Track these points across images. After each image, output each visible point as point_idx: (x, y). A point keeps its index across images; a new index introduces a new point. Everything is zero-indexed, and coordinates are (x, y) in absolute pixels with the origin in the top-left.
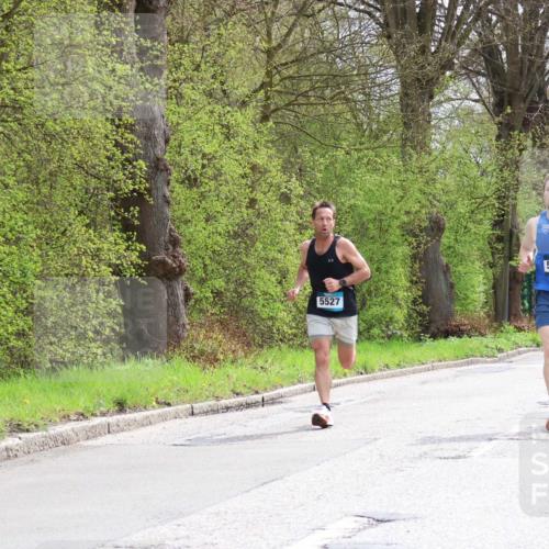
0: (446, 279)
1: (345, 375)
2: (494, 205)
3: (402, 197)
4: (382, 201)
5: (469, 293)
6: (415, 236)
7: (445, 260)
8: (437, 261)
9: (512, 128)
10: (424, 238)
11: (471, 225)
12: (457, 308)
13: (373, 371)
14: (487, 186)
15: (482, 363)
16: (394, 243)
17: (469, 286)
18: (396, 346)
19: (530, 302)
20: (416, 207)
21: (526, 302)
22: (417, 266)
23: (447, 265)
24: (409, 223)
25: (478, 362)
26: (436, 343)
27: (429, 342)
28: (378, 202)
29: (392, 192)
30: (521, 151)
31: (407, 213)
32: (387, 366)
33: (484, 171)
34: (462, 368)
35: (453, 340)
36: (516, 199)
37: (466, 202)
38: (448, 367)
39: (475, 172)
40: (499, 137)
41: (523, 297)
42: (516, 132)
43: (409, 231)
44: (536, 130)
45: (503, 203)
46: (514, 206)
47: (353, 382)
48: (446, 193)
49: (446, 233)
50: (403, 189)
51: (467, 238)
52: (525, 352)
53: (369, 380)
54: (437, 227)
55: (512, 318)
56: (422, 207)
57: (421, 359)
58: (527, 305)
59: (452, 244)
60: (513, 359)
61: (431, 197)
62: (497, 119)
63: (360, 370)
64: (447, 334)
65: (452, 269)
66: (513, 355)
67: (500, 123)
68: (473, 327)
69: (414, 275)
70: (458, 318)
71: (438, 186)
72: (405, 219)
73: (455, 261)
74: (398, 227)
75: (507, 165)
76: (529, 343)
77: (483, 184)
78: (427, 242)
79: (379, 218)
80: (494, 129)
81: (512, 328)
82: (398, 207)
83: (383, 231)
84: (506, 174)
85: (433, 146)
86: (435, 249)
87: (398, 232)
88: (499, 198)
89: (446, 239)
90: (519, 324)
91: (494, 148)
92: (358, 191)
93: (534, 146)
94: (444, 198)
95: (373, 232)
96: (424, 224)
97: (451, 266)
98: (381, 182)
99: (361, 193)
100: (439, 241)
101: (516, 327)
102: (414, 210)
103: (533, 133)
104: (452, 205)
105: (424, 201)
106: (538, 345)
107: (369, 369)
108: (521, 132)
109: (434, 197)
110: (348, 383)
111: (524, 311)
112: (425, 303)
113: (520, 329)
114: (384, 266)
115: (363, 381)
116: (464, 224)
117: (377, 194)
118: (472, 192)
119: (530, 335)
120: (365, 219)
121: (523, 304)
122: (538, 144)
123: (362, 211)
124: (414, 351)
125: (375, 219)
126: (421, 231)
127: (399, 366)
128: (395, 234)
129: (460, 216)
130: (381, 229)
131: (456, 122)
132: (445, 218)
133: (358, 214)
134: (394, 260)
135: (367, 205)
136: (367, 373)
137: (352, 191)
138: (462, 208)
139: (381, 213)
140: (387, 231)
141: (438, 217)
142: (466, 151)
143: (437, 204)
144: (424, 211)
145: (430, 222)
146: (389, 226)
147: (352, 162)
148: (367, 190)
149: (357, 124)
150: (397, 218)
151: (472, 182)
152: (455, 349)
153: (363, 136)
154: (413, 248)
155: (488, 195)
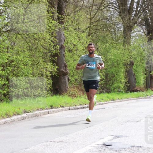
0: (134, 77)
1: (108, 101)
3: (123, 56)
5: (140, 81)
6: (126, 66)
7: (134, 73)
8: (132, 72)
9: (152, 39)
10: (128, 67)
11: (140, 64)
12: (137, 85)
13: (115, 100)
15: (143, 99)
16: (121, 68)
17: (140, 79)
18: (121, 94)
20: (127, 59)
22: (127, 74)
23: (134, 74)
26: (131, 93)
27: (129, 93)
28: (117, 57)
29: (121, 55)
31: (124, 60)
32: (119, 99)
33: (144, 50)
34: (138, 100)
35: (135, 93)
37: (139, 58)
38: (134, 99)
39: (142, 50)
40: (148, 41)
43: (125, 65)
47: (110, 103)
48: (134, 55)
49: (134, 66)
50: (123, 54)
51: (139, 67)
53: (114, 102)
54: (132, 64)
55: (150, 88)
57: (127, 97)
60: (151, 98)
61: (130, 56)
62: (148, 37)
64: (134, 91)
66: (151, 97)
67: (149, 38)
68: (141, 90)
69: (126, 76)
70: (137, 87)
71: (133, 53)
72: (124, 62)
77: (144, 53)
80: (147, 39)
81: (150, 90)
82: (122, 59)
83: (118, 65)
85: (131, 43)
86: (131, 69)
87: (122, 65)
89: (134, 67)
94: (134, 57)
95: (116, 65)
96: (128, 63)
97: (135, 74)
98: (118, 52)
100: (132, 68)
102: (126, 59)
104: (136, 59)
107: (114, 100)
109: (131, 56)
110: (109, 103)
112: (128, 83)
113: (152, 90)
114: (118, 73)
115: (113, 102)
116: (139, 63)
117: (117, 55)
118: (141, 55)
123: (113, 59)
124: (125, 95)
125: (116, 61)
126: (128, 65)
127: (122, 99)
128: (121, 65)
129: (138, 61)
130: (118, 64)
131: (137, 37)
132: (134, 62)
133: (112, 60)
134: (121, 72)
135: (114, 58)
136: (113, 100)
137: (110, 54)
138: (138, 59)
139: (118, 60)
140: (119, 65)
141: (132, 62)
142: (140, 45)
143: (132, 58)
144: (129, 60)
145: (130, 63)
146: (120, 63)
147: (111, 47)
148: (114, 54)
149: (112, 38)
150: (122, 61)
151: (141, 53)
152: (136, 95)
153: (114, 41)
154: (126, 69)
155: (145, 56)
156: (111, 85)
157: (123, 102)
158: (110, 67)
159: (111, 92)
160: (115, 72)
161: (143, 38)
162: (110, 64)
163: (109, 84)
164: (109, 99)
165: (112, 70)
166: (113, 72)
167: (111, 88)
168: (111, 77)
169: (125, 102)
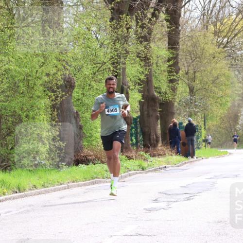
0: (77, 123)
1: (4, 194)
2: (109, 68)
3: (44, 63)
4: (29, 66)
5: (93, 133)
6: (53, 91)
7: (75, 109)
8: (70, 110)
9: (121, 13)
10: (60, 93)
11: (93, 83)
12: (85, 143)
13: (25, 190)
14: (104, 55)
15: (104, 182)
16: (38, 97)
17: (92, 127)
18: (41, 173)
19: (136, 138)
20: (54, 70)
21: (133, 138)
22: (55, 113)
23: (77, 113)
24: (49, 82)
25: (100, 182)
26: (70, 169)
27: (65, 168)
28: (26, 67)
29: (36, 60)
30: (128, 29)
31: (48, 75)
32: (35, 187)
33: (102, 44)
34: (89, 187)
35: (82, 167)
36: (125, 64)
37: (90, 66)
38: (79, 186)
39: (96, 45)
40: (112, 19)
41: (132, 135)
42: (124, 15)
43: (49, 88)
44: (138, 14)
45: (116, 67)
46: (124, 69)
47: (10, 199)
48: (75, 60)
49: (76, 89)
50: (44, 57)
51: (91, 92)
52: (133, 174)
53: (22, 197)
54: (69, 85)
55: (124, 150)
56: (58, 70)
57: (60, 181)
58: (134, 140)
59: (80, 97)
60: (125, 179)
61: (64, 63)
62: (110, 6)
63: (15, 190)
64: (77, 162)
65: (81, 115)
66: (125, 177)
67: (113, 9)
68: (96, 157)
69: (54, 120)
70: (85, 150)
71: (69, 55)
72: (46, 79)
73: (83, 109)
74: (41, 85)
75: (118, 39)
76: (136, 168)
77: (101, 54)
78: (63, 96)
79: (27, 79)
80: (108, 14)
81: (124, 157)
82: (40, 70)
83: (30, 88)
84: (118, 46)
86: (68, 101)
87: (41, 88)
88: (113, 64)
89: (76, 93)
90: (129, 154)
91: (108, 27)
92: (11, 59)
93: (137, 25)
94: (74, 64)
95: (23, 88)
96: (60, 83)
97: (80, 113)
98: (28, 53)
99: (13, 60)
100: (71, 95)
101: (126, 156)
102: (52, 72)
103: (136, 16)
104: (79, 69)
105: (59, 66)
106: (143, 169)
107: (22, 189)
108: (127, 15)
109: (67, 63)
110: (7, 199)
111: (133, 145)
113: (130, 158)
114: (31, 113)
115: (18, 197)
116: (89, 82)
117: (25, 61)
118: (94, 60)
119: (137, 162)
120: (16, 79)
121: (132, 140)
122: (140, 24)
123: (13, 73)
124: (54, 176)
125: (24, 79)
126: (58, 88)
127: (43, 186)
128: (39, 90)
129: (86, 77)
130: (28, 86)
131: (81, 8)
132: (75, 78)
133: (12, 76)
134: (39, 109)
135: (18, 69)
136: (20, 192)
137: (6, 59)
138: (87, 71)
139: (28, 75)
140: (33, 88)
141: (69, 78)
142: (89, 29)
143: (69, 68)
144: (59, 74)
145: (64, 81)
146: (35, 84)
147: (6, 37)
148: (17, 58)
149: (8, 10)
150: (40, 78)
151: (93, 52)
152: (84, 173)
153: (13, 18)
154: (52, 101)
155: (105, 61)
156: (12, 148)
157: (47, 195)
158: (8, 96)
159: (11, 169)
160: (22, 109)
161: (99, 9)
162: (5, 87)
163: (7, 145)
164: (8, 188)
165: (13, 104)
166: (15, 111)
167: (14, 157)
168: (10, 123)
169: (53, 193)
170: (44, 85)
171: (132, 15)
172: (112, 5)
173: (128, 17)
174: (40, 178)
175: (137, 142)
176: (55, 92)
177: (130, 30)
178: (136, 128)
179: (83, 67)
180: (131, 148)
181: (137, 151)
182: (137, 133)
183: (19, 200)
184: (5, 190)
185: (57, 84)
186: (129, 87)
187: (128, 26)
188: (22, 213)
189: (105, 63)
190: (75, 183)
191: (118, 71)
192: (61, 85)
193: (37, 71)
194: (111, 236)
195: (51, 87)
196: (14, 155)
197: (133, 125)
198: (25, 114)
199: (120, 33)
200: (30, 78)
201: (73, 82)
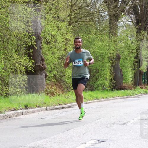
0: (121, 73)
1: (91, 100)
2: (135, 52)
3: (109, 49)
5: (127, 77)
6: (112, 60)
7: (120, 68)
8: (118, 68)
9: (141, 30)
10: (115, 61)
11: (128, 58)
12: (124, 82)
13: (99, 99)
14: (133, 46)
16: (106, 62)
17: (127, 75)
18: (106, 92)
19: (145, 80)
20: (113, 52)
21: (143, 80)
22: (112, 69)
24: (110, 57)
25: (129, 97)
26: (117, 91)
27: (115, 91)
28: (102, 50)
29: (106, 48)
30: (143, 36)
31: (110, 54)
32: (103, 98)
33: (133, 42)
34: (125, 99)
35: (122, 91)
36: (141, 50)
37: (127, 51)
38: (121, 98)
39: (130, 42)
40: (137, 32)
41: (143, 79)
42: (142, 31)
43: (110, 59)
45: (138, 51)
46: (141, 52)
47: (93, 102)
48: (121, 48)
49: (121, 60)
50: (109, 46)
51: (127, 61)
52: (143, 95)
53: (98, 102)
54: (118, 58)
55: (139, 85)
57: (113, 96)
58: (144, 81)
59: (122, 63)
60: (140, 97)
61: (117, 49)
62: (137, 27)
63: (95, 99)
64: (120, 89)
67: (138, 28)
68: (128, 87)
69: (112, 72)
70: (124, 84)
71: (119, 46)
72: (109, 55)
74: (107, 58)
75: (139, 40)
76: (144, 92)
77: (132, 46)
78: (116, 62)
80: (136, 30)
81: (139, 88)
82: (107, 52)
83: (103, 59)
84: (139, 43)
85: (118, 34)
86: (118, 64)
87: (107, 59)
88: (137, 50)
89: (121, 61)
90: (141, 87)
91: (135, 35)
92: (96, 47)
93: (147, 35)
94: (121, 50)
95: (100, 59)
96: (115, 57)
97: (122, 69)
98: (103, 44)
99: (97, 47)
100: (119, 62)
102: (112, 53)
103: (147, 32)
105: (115, 50)
106: (147, 93)
107: (98, 99)
108: (143, 31)
109: (118, 49)
110: (92, 102)
111: (143, 83)
112: (114, 80)
113: (142, 88)
114: (103, 69)
116: (126, 57)
117: (101, 48)
118: (129, 48)
119: (145, 90)
120: (98, 55)
123: (97, 53)
124: (111, 94)
125: (101, 55)
126: (114, 59)
127: (107, 98)
128: (106, 60)
129: (125, 55)
130: (102, 58)
131: (125, 28)
132: (121, 55)
133: (96, 54)
134: (106, 67)
135: (99, 51)
137: (94, 47)
138: (126, 53)
139: (102, 53)
140: (104, 59)
141: (119, 55)
142: (127, 36)
143: (119, 51)
144: (115, 53)
145: (117, 56)
146: (105, 57)
147: (94, 38)
148: (98, 46)
149: (96, 28)
150: (107, 55)
151: (129, 45)
152: (123, 94)
153: (98, 31)
154: (111, 64)
155: (133, 49)
156: (95, 82)
157: (108, 101)
159: (94, 90)
160: (99, 67)
161: (132, 28)
163: (93, 81)
164: (93, 98)
165: (96, 65)
166: (96, 68)
167: (95, 86)
168: (94, 72)
169: (110, 101)
170: (108, 58)
171: (145, 31)
172: (138, 27)
173: (144, 32)
174: (105, 94)
175: (145, 82)
176: (113, 60)
177: (144, 37)
178: (145, 76)
179: (124, 51)
180: (143, 84)
181: (145, 86)
182: (145, 78)
183: (97, 103)
184: (91, 99)
185: (114, 57)
186: (143, 60)
187: (143, 35)
188: (98, 108)
189: (133, 50)
190: (119, 97)
191: (138, 53)
192: (115, 58)
193: (106, 52)
194: (134, 119)
195: (111, 59)
196: (95, 85)
197: (144, 75)
198: (100, 69)
199: (140, 38)
200: (103, 55)
201: (120, 57)
